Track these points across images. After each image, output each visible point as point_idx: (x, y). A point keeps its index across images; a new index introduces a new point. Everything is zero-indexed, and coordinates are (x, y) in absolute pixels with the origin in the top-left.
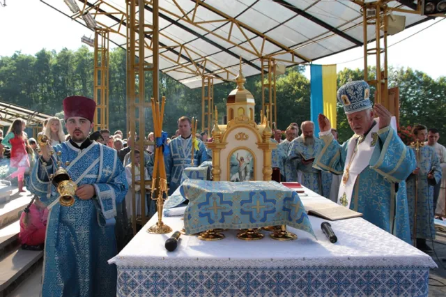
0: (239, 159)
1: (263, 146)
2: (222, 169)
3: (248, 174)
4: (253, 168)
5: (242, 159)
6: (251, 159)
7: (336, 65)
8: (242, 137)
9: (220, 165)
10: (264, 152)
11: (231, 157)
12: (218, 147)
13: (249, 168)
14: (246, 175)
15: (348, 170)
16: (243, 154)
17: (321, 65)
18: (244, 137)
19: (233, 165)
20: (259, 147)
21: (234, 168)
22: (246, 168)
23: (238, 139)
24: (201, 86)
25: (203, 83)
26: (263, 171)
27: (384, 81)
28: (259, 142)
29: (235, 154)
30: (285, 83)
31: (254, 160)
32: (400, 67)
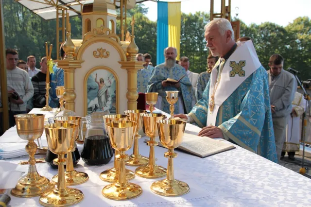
0: (98, 80)
1: (127, 64)
2: (77, 93)
3: (110, 99)
4: (115, 92)
5: (102, 81)
6: (112, 80)
7: (180, 2)
8: (101, 54)
9: (74, 88)
10: (129, 72)
11: (87, 78)
12: (71, 65)
13: (111, 92)
14: (107, 100)
15: (213, 98)
16: (103, 74)
17: (167, 2)
18: (105, 54)
19: (90, 89)
20: (122, 67)
21: (92, 91)
22: (106, 92)
23: (97, 57)
24: (55, 17)
25: (58, 14)
26: (128, 95)
27: (227, 15)
28: (122, 60)
29: (93, 75)
31: (116, 82)
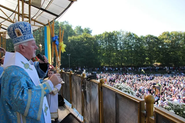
30: (81, 37)
32: (126, 31)
